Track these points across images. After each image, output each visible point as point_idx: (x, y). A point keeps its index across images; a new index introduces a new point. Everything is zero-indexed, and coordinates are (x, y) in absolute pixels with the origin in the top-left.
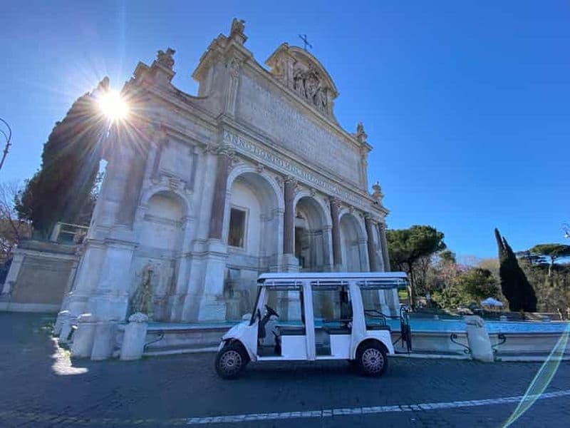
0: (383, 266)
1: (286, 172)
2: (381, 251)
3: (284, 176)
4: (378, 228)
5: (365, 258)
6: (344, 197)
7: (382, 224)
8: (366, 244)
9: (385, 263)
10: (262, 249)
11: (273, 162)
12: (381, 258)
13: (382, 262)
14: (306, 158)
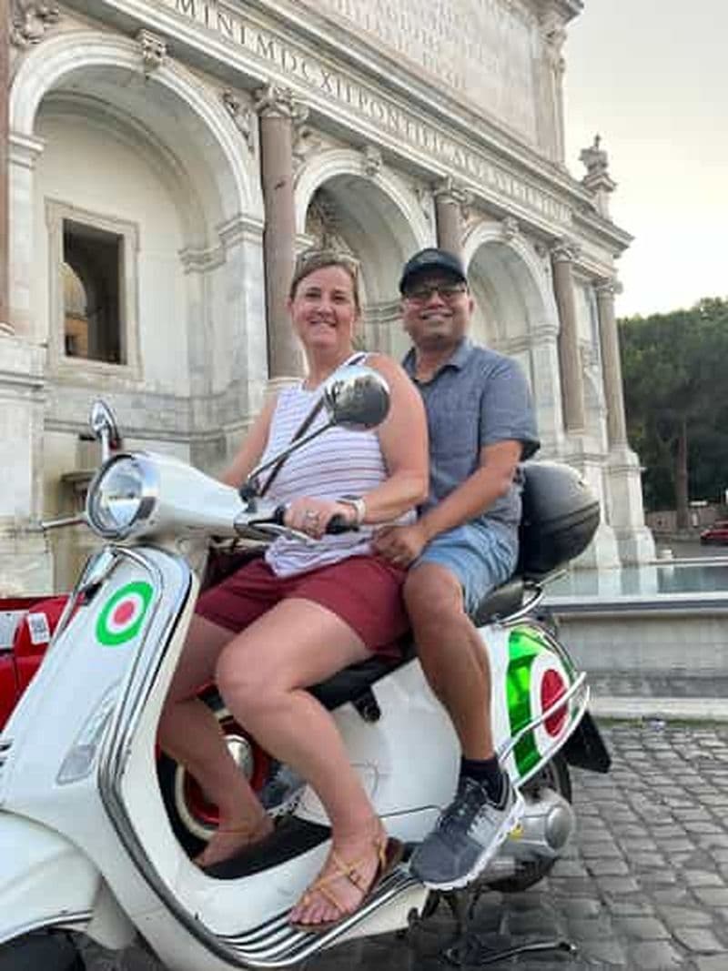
0: (604, 413)
1: (260, 72)
2: (597, 369)
3: (254, 89)
4: (592, 294)
5: (550, 387)
6: (485, 181)
7: (604, 281)
8: (553, 347)
9: (609, 406)
10: (199, 367)
11: (204, 28)
12: (600, 390)
13: (602, 400)
14: (335, 19)
